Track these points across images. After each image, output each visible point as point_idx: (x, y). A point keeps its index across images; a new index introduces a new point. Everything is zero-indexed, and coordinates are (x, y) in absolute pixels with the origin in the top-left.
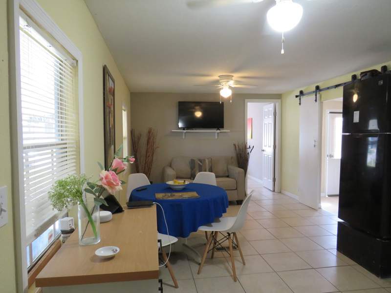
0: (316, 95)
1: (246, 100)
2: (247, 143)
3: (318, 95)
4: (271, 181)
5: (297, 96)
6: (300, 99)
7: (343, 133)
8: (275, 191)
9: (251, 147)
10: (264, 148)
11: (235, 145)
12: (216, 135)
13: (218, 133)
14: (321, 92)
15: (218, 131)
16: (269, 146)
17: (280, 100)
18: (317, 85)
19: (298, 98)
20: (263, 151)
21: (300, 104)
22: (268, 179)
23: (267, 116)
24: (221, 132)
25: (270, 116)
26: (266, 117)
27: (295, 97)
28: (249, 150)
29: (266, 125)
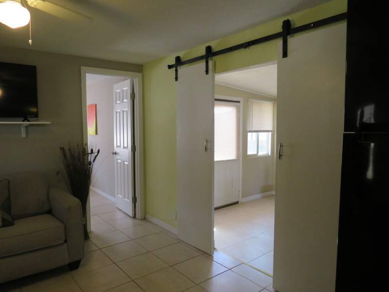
0: (207, 63)
1: (83, 68)
2: (86, 144)
3: (210, 63)
4: (129, 201)
5: (170, 67)
6: (176, 71)
7: (345, 131)
8: (137, 217)
9: (95, 151)
10: (116, 150)
11: (62, 149)
12: (23, 129)
13: (27, 127)
14: (216, 58)
15: (26, 123)
16: (124, 147)
17: (140, 75)
18: (208, 45)
19: (174, 69)
20: (116, 153)
21: (176, 79)
22: (125, 198)
23: (119, 100)
24: (31, 125)
25: (125, 101)
26: (118, 102)
27: (167, 67)
28: (91, 158)
29: (118, 114)
